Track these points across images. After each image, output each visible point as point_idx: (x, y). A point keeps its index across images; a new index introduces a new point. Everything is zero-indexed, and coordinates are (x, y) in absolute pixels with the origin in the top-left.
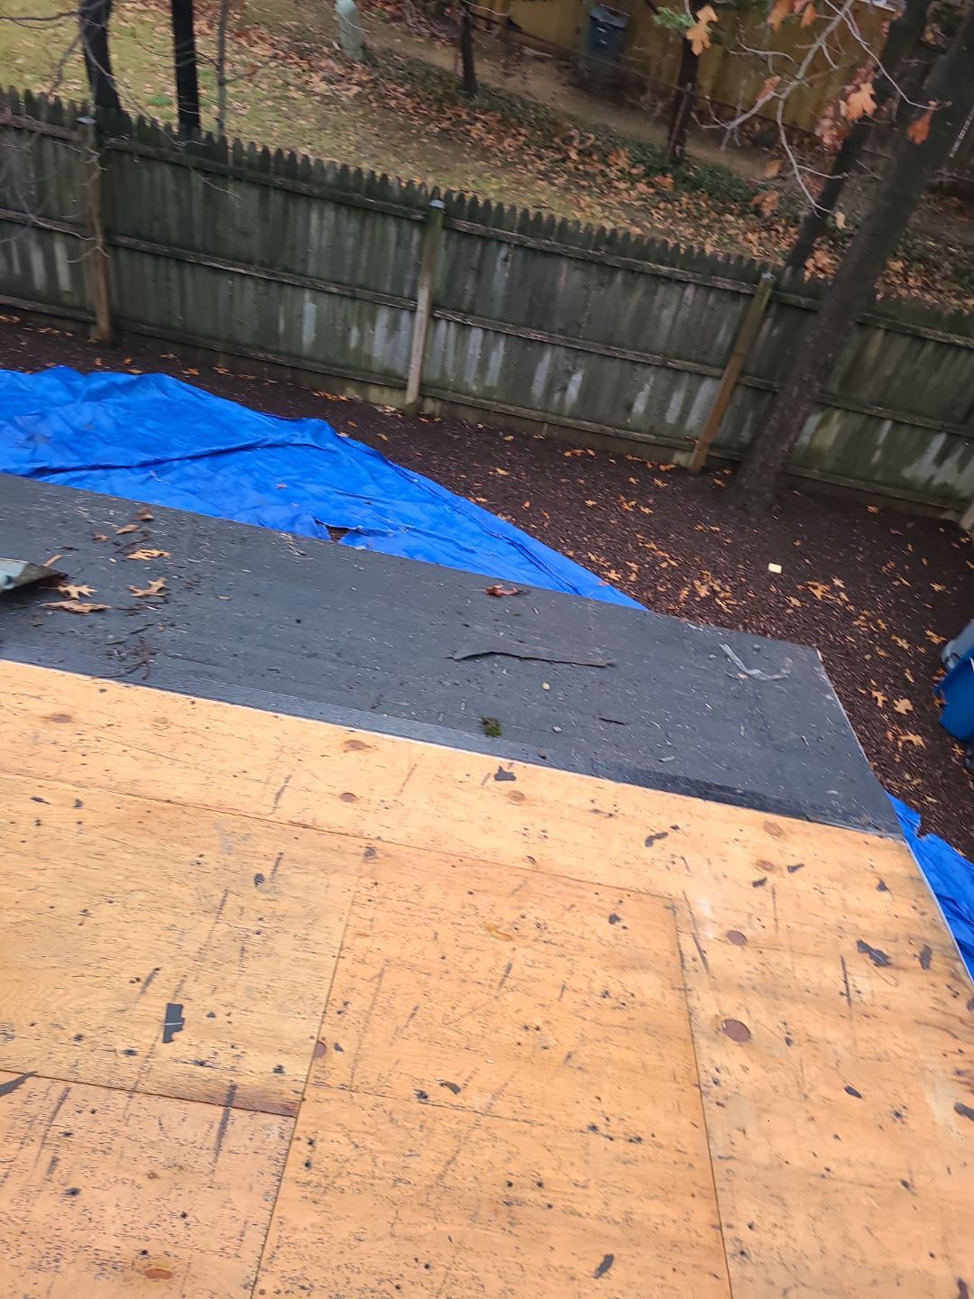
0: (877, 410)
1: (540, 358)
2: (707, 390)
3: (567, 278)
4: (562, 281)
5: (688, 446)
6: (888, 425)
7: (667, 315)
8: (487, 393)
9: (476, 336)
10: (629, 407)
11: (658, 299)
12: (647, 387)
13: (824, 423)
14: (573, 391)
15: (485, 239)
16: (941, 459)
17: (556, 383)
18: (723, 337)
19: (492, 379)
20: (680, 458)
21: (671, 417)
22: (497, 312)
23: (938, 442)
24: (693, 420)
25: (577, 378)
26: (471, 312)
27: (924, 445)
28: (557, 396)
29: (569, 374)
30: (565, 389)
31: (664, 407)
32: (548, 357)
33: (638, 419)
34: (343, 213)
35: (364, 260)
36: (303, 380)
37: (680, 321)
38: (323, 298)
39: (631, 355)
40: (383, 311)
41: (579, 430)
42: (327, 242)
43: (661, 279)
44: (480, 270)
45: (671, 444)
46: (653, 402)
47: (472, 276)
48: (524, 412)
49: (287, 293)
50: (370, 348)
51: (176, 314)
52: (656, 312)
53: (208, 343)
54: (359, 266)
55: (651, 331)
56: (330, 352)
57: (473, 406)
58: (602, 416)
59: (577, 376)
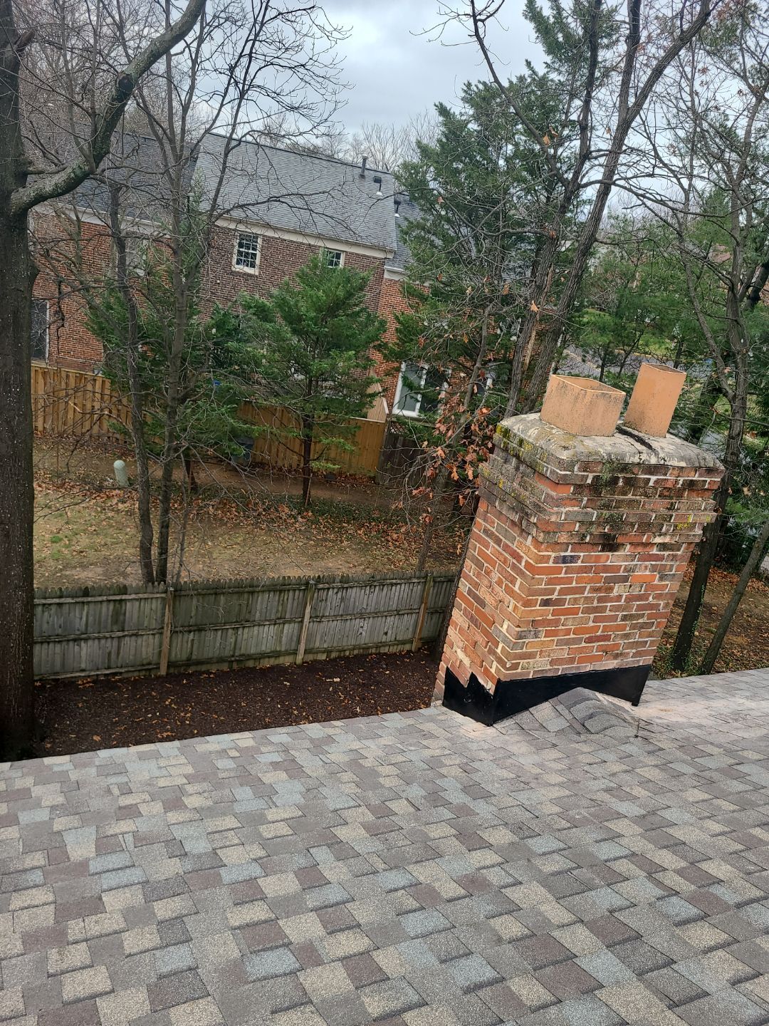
1: (350, 625)
2: (414, 618)
3: (359, 594)
5: (410, 641)
7: (396, 596)
9: (325, 624)
11: (392, 591)
12: (392, 624)
14: (364, 634)
15: (328, 589)
17: (357, 632)
18: (417, 598)
20: (408, 647)
22: (333, 613)
24: (411, 631)
26: (323, 616)
29: (362, 627)
30: (361, 634)
31: (399, 629)
32: (353, 624)
33: (390, 637)
34: (272, 593)
35: (280, 609)
36: (251, 664)
37: (401, 597)
38: (261, 628)
39: (385, 614)
40: (286, 626)
41: (368, 648)
42: (264, 606)
43: (392, 585)
44: (326, 600)
45: (403, 642)
46: (395, 629)
47: (324, 602)
48: (346, 648)
49: (246, 630)
50: (280, 642)
51: (195, 653)
52: (392, 596)
53: (209, 661)
54: (278, 611)
55: (391, 603)
56: (264, 648)
57: (324, 652)
58: (376, 640)
59: (365, 628)
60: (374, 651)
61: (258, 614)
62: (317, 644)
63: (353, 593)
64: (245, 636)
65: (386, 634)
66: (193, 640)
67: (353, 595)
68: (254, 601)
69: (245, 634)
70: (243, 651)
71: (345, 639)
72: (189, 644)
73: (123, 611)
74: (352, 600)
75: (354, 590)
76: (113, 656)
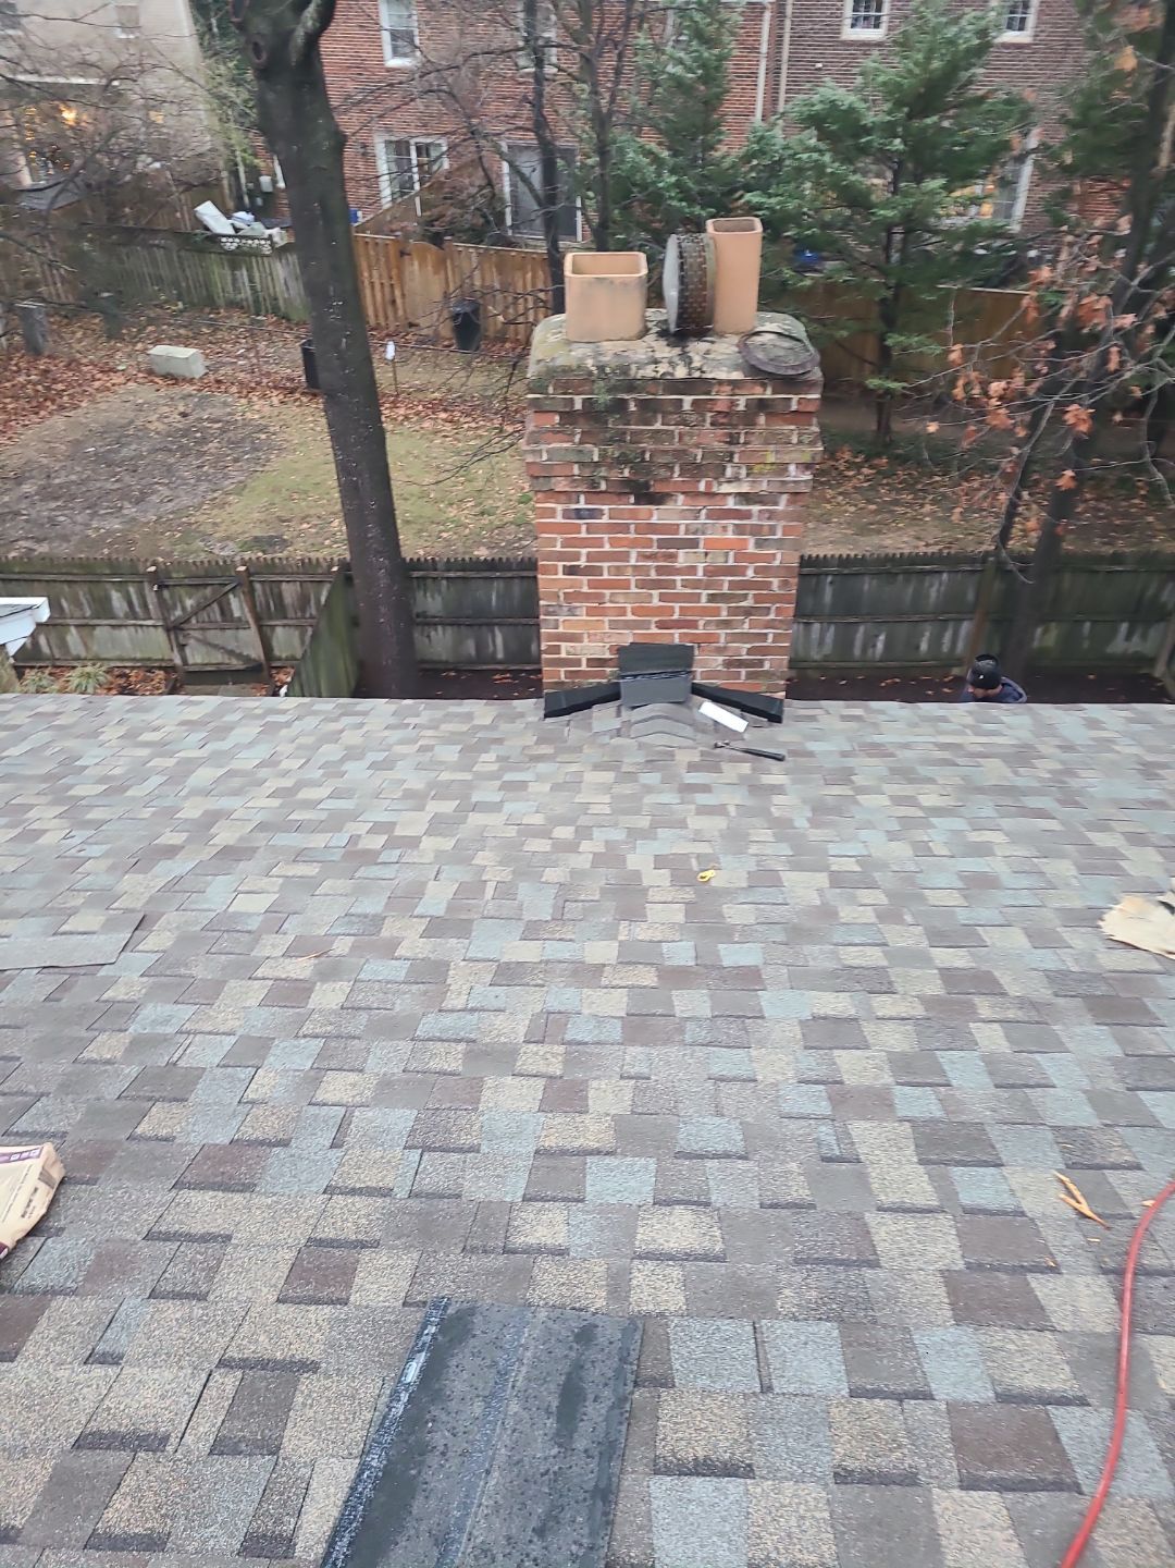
0: (1079, 617)
1: (856, 631)
2: (966, 627)
3: (867, 585)
4: (866, 587)
5: (959, 662)
6: (1087, 625)
7: (933, 593)
8: (826, 659)
9: (816, 627)
10: (918, 647)
11: (927, 584)
12: (927, 634)
13: (1046, 632)
14: (880, 646)
15: (817, 575)
16: (1128, 637)
17: (869, 642)
18: (971, 596)
19: (828, 648)
20: (956, 671)
21: (945, 648)
22: (827, 610)
23: (1124, 627)
24: (960, 646)
25: (882, 637)
26: (810, 616)
27: (1115, 631)
28: (870, 651)
29: (877, 636)
30: (874, 646)
31: (941, 644)
32: (862, 629)
43: (926, 573)
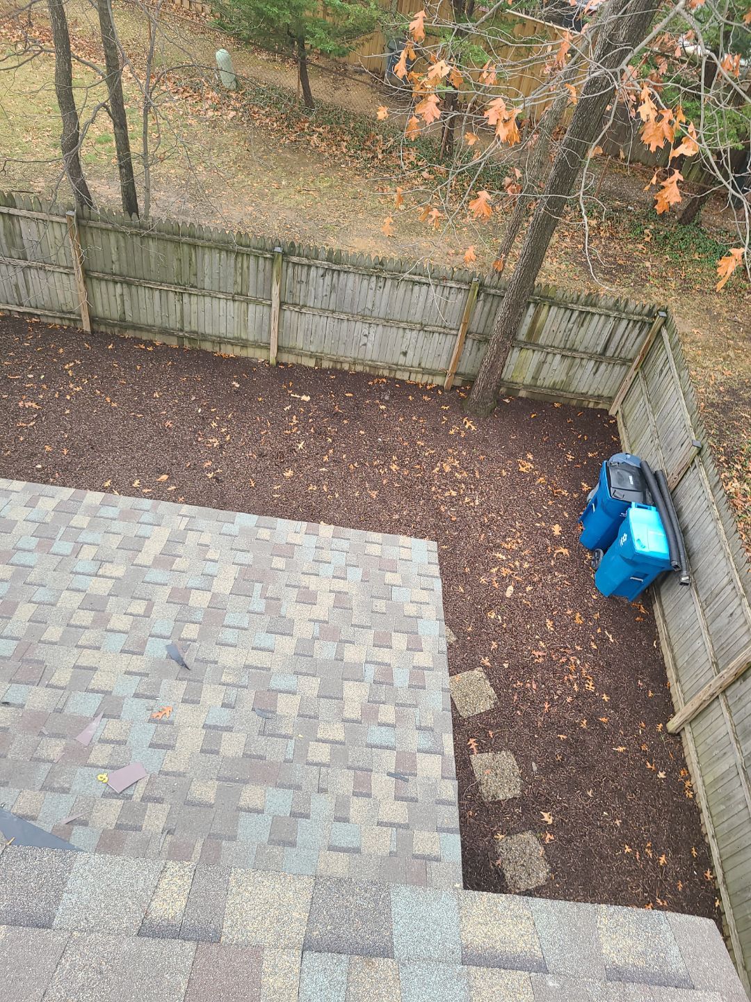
0: (551, 350)
1: (348, 328)
2: (450, 342)
5: (442, 374)
11: (415, 293)
12: (414, 342)
14: (370, 346)
15: (309, 266)
16: (593, 375)
17: (359, 342)
20: (439, 381)
21: (430, 358)
22: (319, 304)
23: (590, 366)
25: (371, 339)
27: (582, 367)
28: (360, 349)
29: (366, 336)
30: (365, 345)
32: (352, 328)
33: (411, 360)
34: (224, 254)
35: (239, 280)
36: (208, 346)
37: (429, 304)
38: (215, 302)
39: (402, 325)
40: (251, 307)
41: (376, 368)
42: (215, 271)
43: (414, 283)
44: (307, 283)
45: (433, 373)
46: (418, 350)
47: (303, 286)
48: (341, 359)
49: (194, 299)
50: (246, 327)
51: (128, 313)
52: (414, 300)
53: (149, 329)
54: (235, 283)
55: (412, 311)
56: (223, 331)
57: (311, 357)
58: (389, 359)
59: (371, 337)
60: (386, 373)
61: (207, 280)
62: (300, 344)
63: (351, 281)
64: (194, 307)
65: (405, 354)
66: (122, 295)
67: (350, 284)
68: (199, 260)
69: (193, 305)
70: (194, 328)
71: (342, 347)
72: (119, 300)
73: (18, 232)
74: (349, 291)
75: (351, 276)
76: (23, 291)
